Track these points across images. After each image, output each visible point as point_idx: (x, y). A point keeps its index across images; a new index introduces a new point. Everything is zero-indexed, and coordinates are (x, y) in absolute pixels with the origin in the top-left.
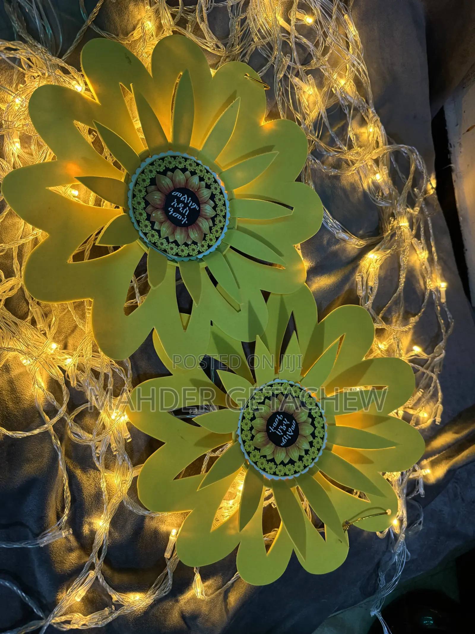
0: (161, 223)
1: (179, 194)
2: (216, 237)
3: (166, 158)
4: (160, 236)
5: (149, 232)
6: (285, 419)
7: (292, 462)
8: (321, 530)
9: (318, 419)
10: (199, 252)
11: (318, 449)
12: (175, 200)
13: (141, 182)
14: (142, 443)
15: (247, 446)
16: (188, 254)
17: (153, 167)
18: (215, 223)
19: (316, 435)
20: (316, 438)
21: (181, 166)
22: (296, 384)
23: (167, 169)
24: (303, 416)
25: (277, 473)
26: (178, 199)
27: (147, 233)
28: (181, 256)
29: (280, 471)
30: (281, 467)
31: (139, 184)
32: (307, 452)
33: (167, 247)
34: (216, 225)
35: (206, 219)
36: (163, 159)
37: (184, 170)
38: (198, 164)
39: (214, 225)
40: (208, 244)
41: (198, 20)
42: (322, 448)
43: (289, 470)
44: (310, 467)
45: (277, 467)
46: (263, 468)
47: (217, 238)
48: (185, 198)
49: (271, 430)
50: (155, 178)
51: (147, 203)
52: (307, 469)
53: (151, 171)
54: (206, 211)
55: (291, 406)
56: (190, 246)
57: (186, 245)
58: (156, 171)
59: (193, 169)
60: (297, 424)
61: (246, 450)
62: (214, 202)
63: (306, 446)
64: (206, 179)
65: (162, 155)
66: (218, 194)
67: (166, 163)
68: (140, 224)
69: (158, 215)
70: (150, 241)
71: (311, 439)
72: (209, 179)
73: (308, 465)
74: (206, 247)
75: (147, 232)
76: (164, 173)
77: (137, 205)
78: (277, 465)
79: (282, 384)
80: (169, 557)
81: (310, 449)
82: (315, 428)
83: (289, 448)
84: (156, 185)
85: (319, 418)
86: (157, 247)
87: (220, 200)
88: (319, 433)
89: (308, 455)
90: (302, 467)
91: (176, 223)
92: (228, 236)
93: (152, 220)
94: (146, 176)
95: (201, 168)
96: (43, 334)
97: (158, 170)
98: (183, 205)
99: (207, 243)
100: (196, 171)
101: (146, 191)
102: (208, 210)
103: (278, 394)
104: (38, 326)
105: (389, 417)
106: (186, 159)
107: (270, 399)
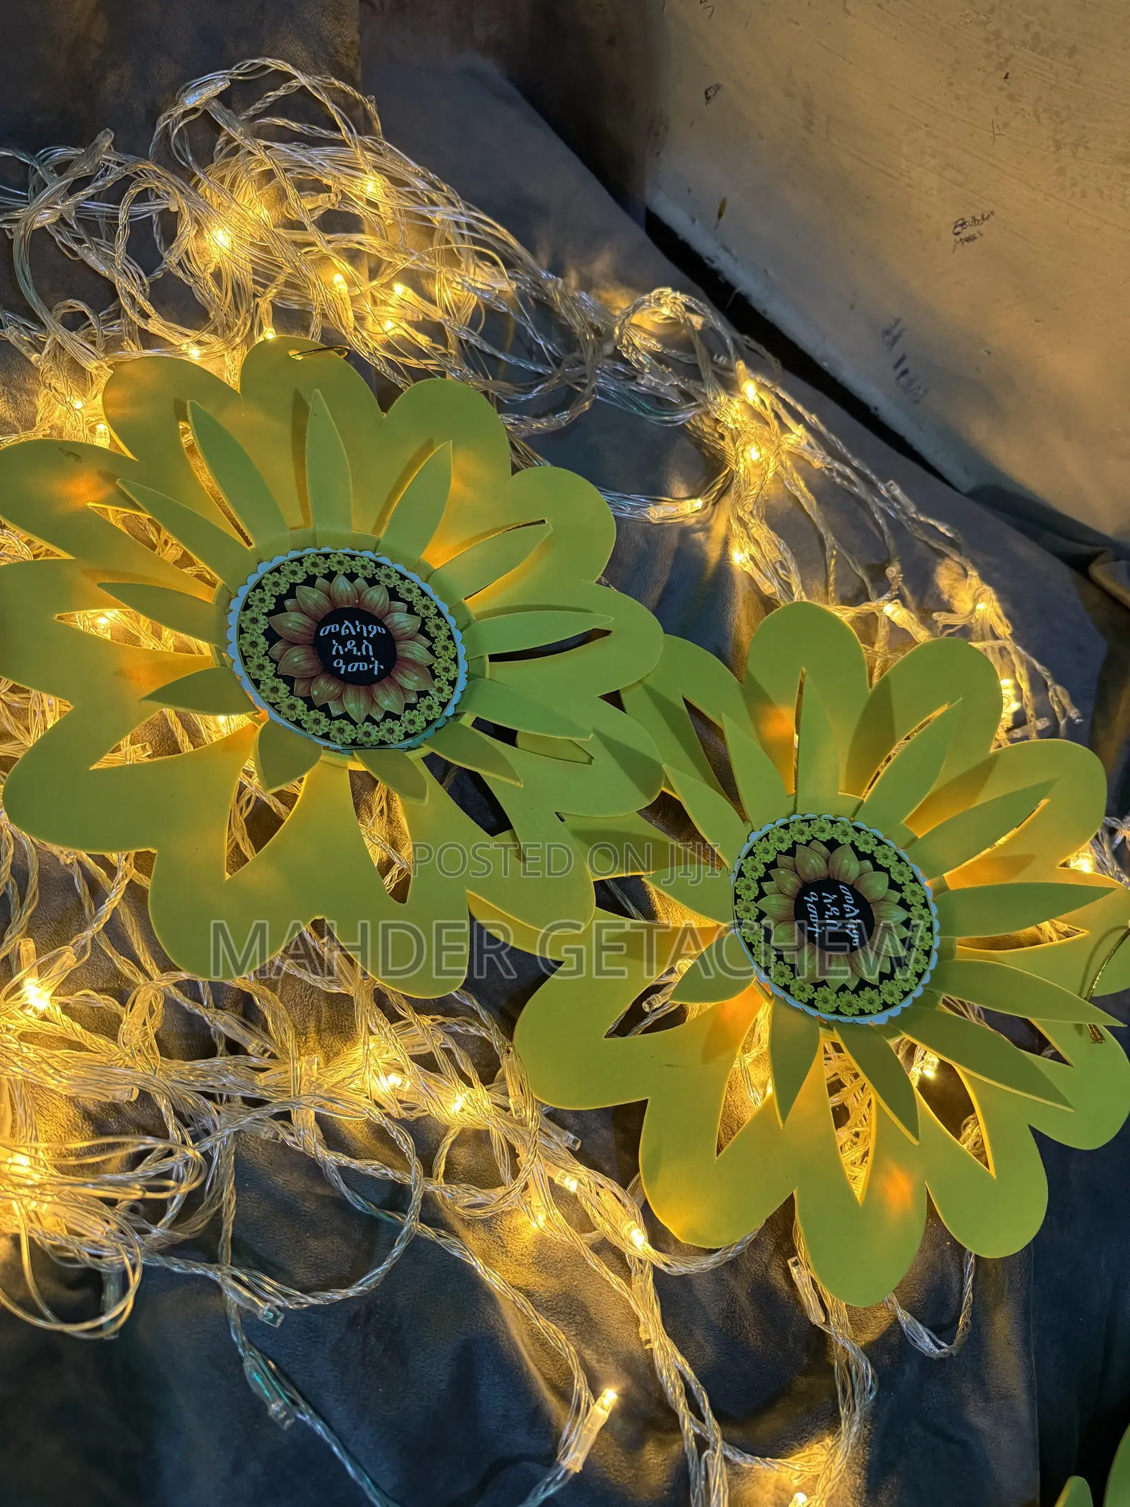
0: (339, 698)
1: (333, 628)
2: (451, 660)
3: (264, 581)
4: (354, 723)
5: (330, 729)
6: (824, 894)
8: (1048, 1050)
9: (879, 853)
10: (443, 705)
11: (922, 904)
12: (334, 642)
13: (251, 651)
15: (797, 993)
16: (426, 720)
17: (253, 611)
18: (432, 635)
19: (900, 883)
20: (903, 888)
21: (300, 577)
22: (793, 818)
23: (280, 599)
24: (849, 866)
25: (889, 1000)
26: (337, 636)
27: (328, 733)
28: (415, 733)
29: (892, 994)
30: (886, 986)
31: (250, 656)
32: (908, 925)
33: (381, 733)
34: (436, 637)
35: (410, 640)
36: (259, 586)
37: (310, 581)
38: (327, 556)
39: (432, 640)
40: (448, 680)
41: (140, 322)
42: (930, 899)
43: (906, 980)
44: (935, 947)
45: (880, 992)
46: (857, 1013)
47: (455, 660)
48: (347, 627)
49: (815, 933)
50: (270, 626)
51: (289, 681)
52: (934, 956)
53: (254, 621)
54: (398, 627)
55: (814, 863)
56: (418, 705)
57: (410, 707)
58: (264, 614)
59: (325, 569)
60: (851, 888)
61: (801, 1000)
62: (403, 600)
63: (900, 915)
64: (360, 572)
65: (253, 580)
66: (400, 582)
67: (270, 590)
68: (304, 726)
69: (323, 689)
70: (344, 743)
71: (896, 896)
72: (364, 567)
73: (931, 947)
74: (447, 689)
75: (326, 730)
76: (280, 608)
77: (272, 695)
78: (877, 987)
79: (767, 836)
80: (823, 1319)
81: (910, 915)
82: (887, 870)
84: (282, 638)
85: (879, 848)
86: (363, 745)
87: (409, 591)
88: (901, 874)
90: (923, 958)
91: (365, 681)
92: (472, 644)
93: (318, 704)
94: (252, 635)
95: (337, 558)
97: (266, 610)
98: (354, 643)
99: (445, 679)
100: (334, 569)
101: (272, 661)
102: (402, 621)
103: (775, 860)
104: (250, 1050)
105: (995, 758)
106: (300, 560)
107: (767, 878)
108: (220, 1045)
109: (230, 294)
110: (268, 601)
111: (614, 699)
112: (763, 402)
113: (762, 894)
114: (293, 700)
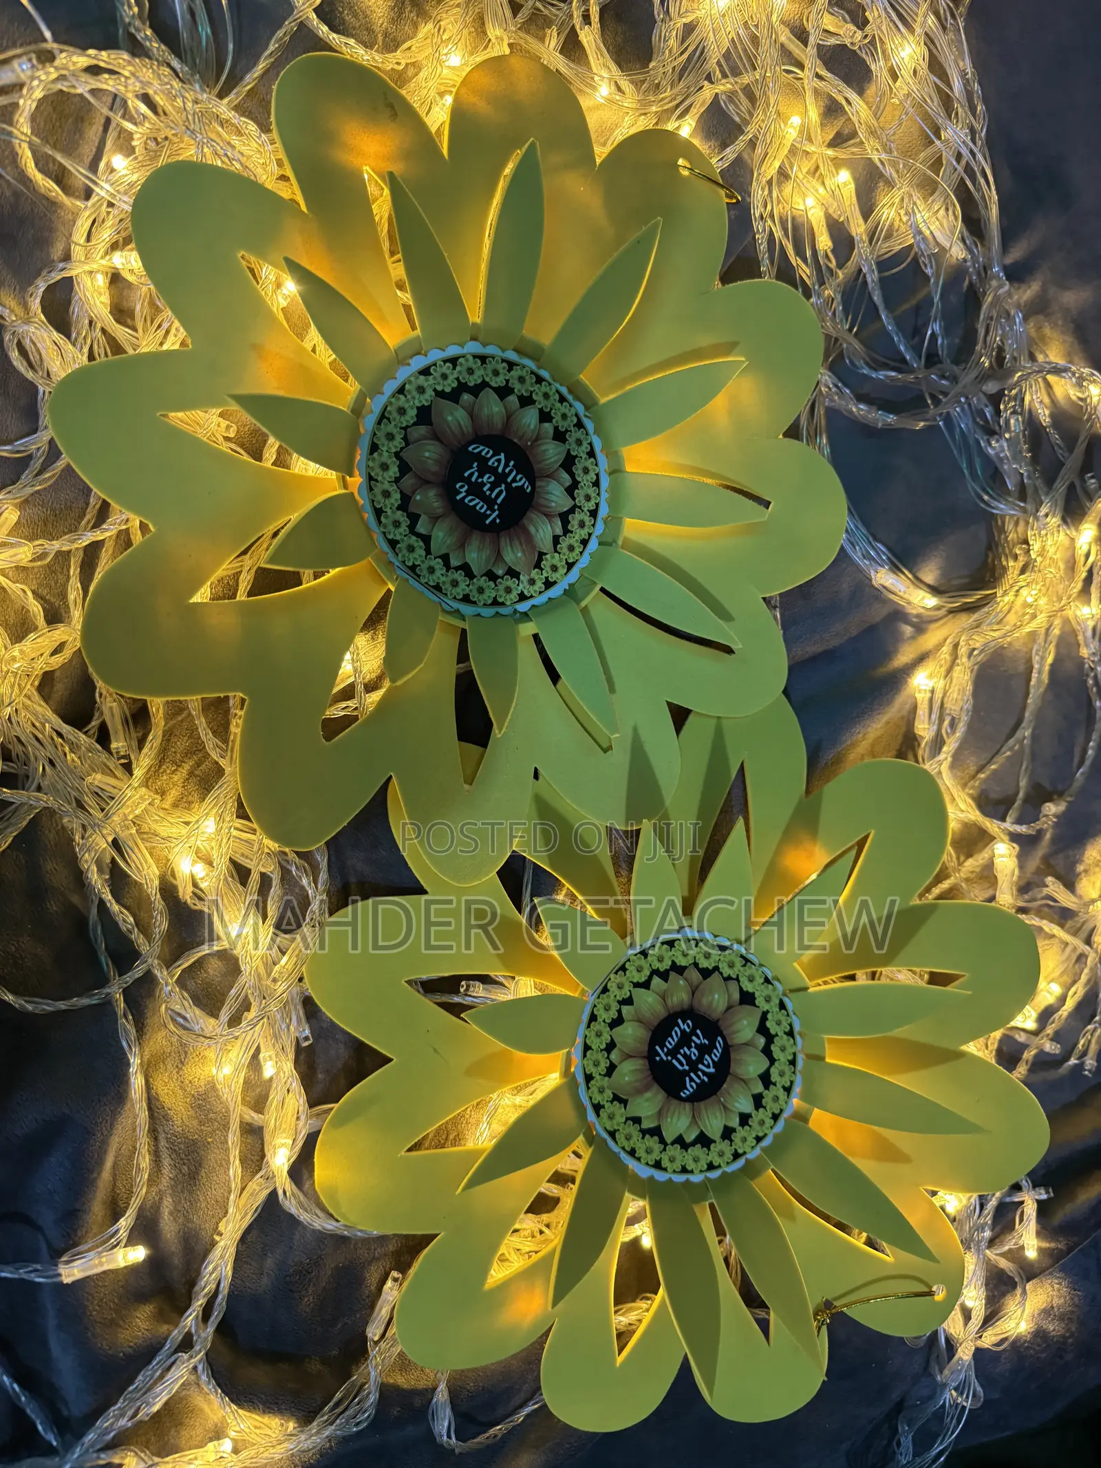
0: (435, 519)
1: (486, 451)
2: (567, 563)
3: (461, 360)
4: (428, 552)
5: (403, 540)
6: (698, 1032)
7: (704, 1141)
8: (761, 1314)
9: (781, 1040)
10: (522, 597)
11: (773, 1114)
12: (475, 464)
13: (395, 415)
14: (341, 1053)
15: (594, 1089)
16: (495, 598)
17: (427, 380)
18: (569, 527)
19: (773, 1080)
20: (772, 1087)
21: (498, 382)
22: (736, 947)
23: (462, 387)
24: (744, 1028)
25: (665, 1163)
26: (483, 461)
27: (398, 542)
28: (475, 603)
29: (672, 1160)
30: (675, 1151)
31: (388, 419)
32: (745, 1119)
33: (443, 579)
34: (572, 532)
35: (545, 515)
36: (453, 361)
37: (504, 392)
38: (540, 380)
39: (566, 531)
40: (547, 578)
41: (577, 21)
42: (785, 1115)
43: (696, 1160)
44: (748, 1156)
45: (665, 1150)
46: (628, 1149)
47: (570, 566)
48: (499, 461)
49: (659, 1055)
50: (430, 407)
51: (404, 468)
52: (741, 1162)
53: (421, 390)
54: (548, 496)
55: (716, 999)
56: (500, 580)
57: (492, 576)
58: (435, 390)
59: (527, 391)
60: (727, 1049)
61: (591, 1098)
62: (572, 475)
63: (746, 1105)
64: (557, 418)
65: (453, 351)
66: (584, 456)
67: (460, 372)
68: (383, 519)
69: (429, 499)
70: (404, 562)
71: (759, 1088)
72: (564, 416)
73: (745, 1153)
74: (539, 585)
75: (398, 538)
76: (453, 396)
77: (378, 470)
78: (665, 1144)
79: (698, 941)
80: (376, 1338)
81: (754, 1113)
82: (772, 1061)
83: (702, 1104)
84: (432, 425)
85: (785, 1037)
86: (419, 576)
87: (586, 471)
88: (782, 1074)
89: (747, 1128)
90: (728, 1156)
91: (471, 522)
92: (599, 563)
93: (412, 509)
94: (408, 401)
95: (547, 389)
97: (439, 388)
98: (492, 479)
99: (545, 574)
100: (534, 397)
101: (405, 439)
102: (556, 496)
103: (685, 968)
104: (114, 745)
105: (962, 1055)
106: (511, 365)
107: (664, 976)
108: (95, 723)
109: (685, 56)
110: (449, 381)
111: (680, 716)
112: (1088, 555)
113: (646, 985)
114: (392, 488)
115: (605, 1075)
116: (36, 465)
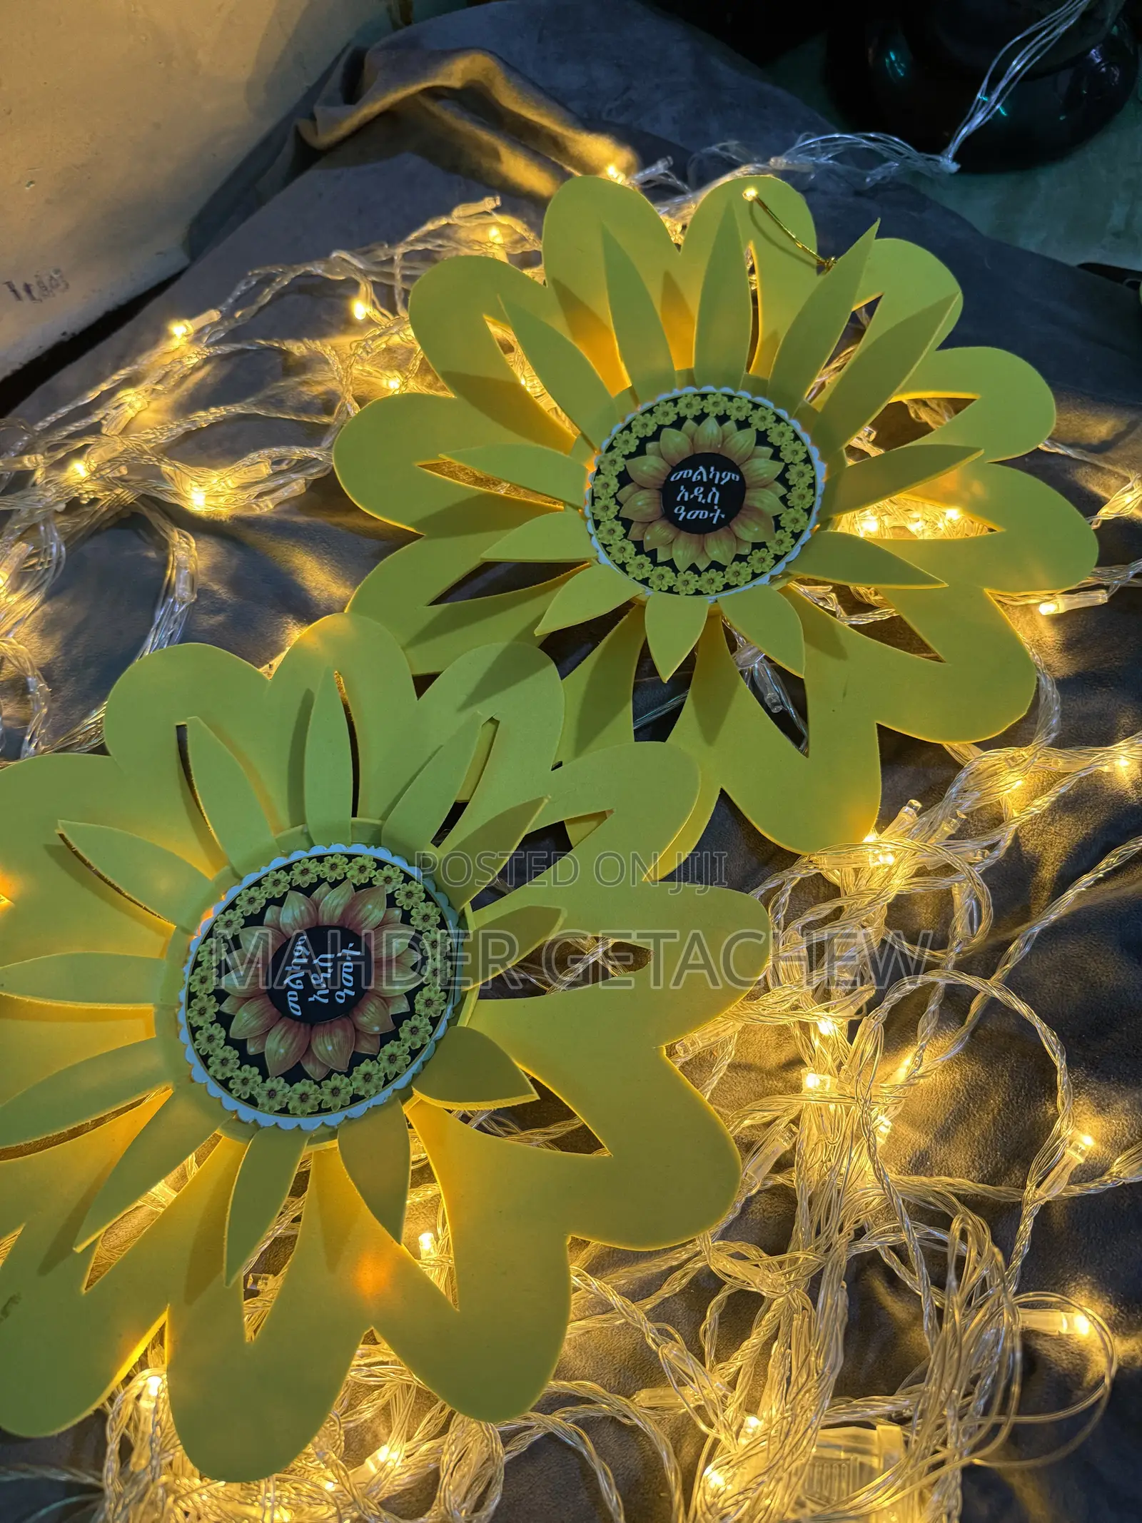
0: (387, 1000)
2: (350, 861)
3: (219, 1077)
4: (421, 987)
5: (425, 1015)
6: (678, 499)
7: (762, 438)
8: (863, 317)
9: (639, 431)
10: (408, 879)
11: (702, 400)
13: (311, 1101)
14: (903, 777)
15: (784, 548)
16: (425, 901)
17: (259, 1094)
18: (316, 880)
19: (676, 417)
20: (682, 415)
21: (219, 1032)
22: (588, 515)
23: (245, 1059)
24: (650, 466)
25: (802, 456)
27: (431, 1018)
28: (441, 915)
29: (796, 452)
30: (786, 455)
31: (320, 1104)
32: (722, 419)
34: (318, 876)
35: (317, 909)
36: (224, 1083)
37: (224, 1020)
38: (192, 996)
39: (321, 881)
40: (376, 870)
42: (695, 391)
43: (782, 434)
44: (750, 397)
45: (792, 463)
46: (811, 491)
47: (351, 857)
49: (719, 516)
50: (281, 1076)
51: (356, 1060)
52: (759, 400)
53: (272, 1094)
54: (299, 919)
55: (642, 502)
56: (405, 908)
57: (406, 918)
58: (264, 1081)
59: (210, 1000)
60: (676, 469)
61: (793, 546)
62: (264, 910)
63: (711, 426)
65: (216, 1091)
66: (238, 911)
67: (232, 1070)
68: (418, 1046)
69: (371, 1018)
70: (445, 1001)
71: (689, 424)
73: (749, 401)
74: (386, 871)
75: (427, 1021)
76: (258, 1061)
77: (375, 1081)
78: (787, 465)
79: (605, 546)
80: (1103, 591)
81: (713, 415)
82: (660, 428)
83: (734, 459)
84: (299, 1063)
85: (634, 430)
86: (449, 979)
87: (251, 901)
88: (666, 414)
89: (728, 413)
90: (760, 412)
92: (332, 833)
93: (390, 1026)
94: (291, 1098)
95: (197, 983)
96: (797, 1125)
97: (259, 1079)
99: (374, 873)
100: (211, 989)
101: (328, 1077)
102: (292, 914)
103: (633, 542)
106: (194, 1030)
107: (652, 555)
108: (780, 1179)
110: (246, 1075)
111: (423, 683)
113: (671, 564)
114: (383, 1056)
115: (767, 547)
116: (582, 1411)
